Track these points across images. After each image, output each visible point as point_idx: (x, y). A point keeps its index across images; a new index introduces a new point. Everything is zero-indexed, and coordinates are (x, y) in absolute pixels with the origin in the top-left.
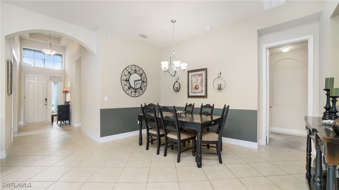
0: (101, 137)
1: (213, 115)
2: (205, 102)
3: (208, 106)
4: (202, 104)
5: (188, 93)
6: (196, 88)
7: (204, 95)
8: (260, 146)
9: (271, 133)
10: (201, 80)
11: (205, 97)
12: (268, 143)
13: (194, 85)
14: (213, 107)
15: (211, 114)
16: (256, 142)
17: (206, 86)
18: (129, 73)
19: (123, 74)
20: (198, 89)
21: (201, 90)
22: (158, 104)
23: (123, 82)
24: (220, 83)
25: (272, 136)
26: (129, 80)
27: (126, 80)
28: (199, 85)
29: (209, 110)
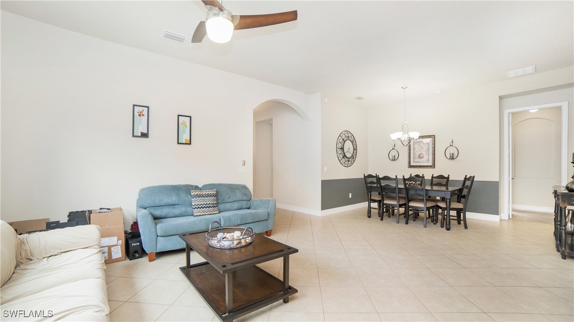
0: (322, 210)
1: (450, 186)
2: (436, 172)
3: (441, 177)
4: (433, 175)
5: (410, 162)
6: (420, 157)
7: (431, 165)
8: (501, 220)
9: (513, 210)
10: (426, 148)
11: (433, 166)
12: (511, 217)
13: (417, 154)
14: (448, 177)
15: (446, 185)
16: (498, 214)
17: (434, 155)
18: (343, 139)
19: (338, 142)
20: (422, 158)
21: (428, 159)
22: (396, 176)
23: (338, 150)
24: (452, 152)
25: (515, 213)
26: (343, 149)
27: (341, 148)
28: (424, 153)
29: (444, 181)
